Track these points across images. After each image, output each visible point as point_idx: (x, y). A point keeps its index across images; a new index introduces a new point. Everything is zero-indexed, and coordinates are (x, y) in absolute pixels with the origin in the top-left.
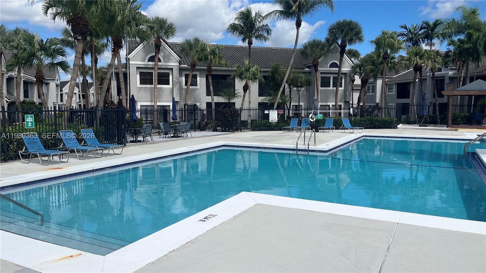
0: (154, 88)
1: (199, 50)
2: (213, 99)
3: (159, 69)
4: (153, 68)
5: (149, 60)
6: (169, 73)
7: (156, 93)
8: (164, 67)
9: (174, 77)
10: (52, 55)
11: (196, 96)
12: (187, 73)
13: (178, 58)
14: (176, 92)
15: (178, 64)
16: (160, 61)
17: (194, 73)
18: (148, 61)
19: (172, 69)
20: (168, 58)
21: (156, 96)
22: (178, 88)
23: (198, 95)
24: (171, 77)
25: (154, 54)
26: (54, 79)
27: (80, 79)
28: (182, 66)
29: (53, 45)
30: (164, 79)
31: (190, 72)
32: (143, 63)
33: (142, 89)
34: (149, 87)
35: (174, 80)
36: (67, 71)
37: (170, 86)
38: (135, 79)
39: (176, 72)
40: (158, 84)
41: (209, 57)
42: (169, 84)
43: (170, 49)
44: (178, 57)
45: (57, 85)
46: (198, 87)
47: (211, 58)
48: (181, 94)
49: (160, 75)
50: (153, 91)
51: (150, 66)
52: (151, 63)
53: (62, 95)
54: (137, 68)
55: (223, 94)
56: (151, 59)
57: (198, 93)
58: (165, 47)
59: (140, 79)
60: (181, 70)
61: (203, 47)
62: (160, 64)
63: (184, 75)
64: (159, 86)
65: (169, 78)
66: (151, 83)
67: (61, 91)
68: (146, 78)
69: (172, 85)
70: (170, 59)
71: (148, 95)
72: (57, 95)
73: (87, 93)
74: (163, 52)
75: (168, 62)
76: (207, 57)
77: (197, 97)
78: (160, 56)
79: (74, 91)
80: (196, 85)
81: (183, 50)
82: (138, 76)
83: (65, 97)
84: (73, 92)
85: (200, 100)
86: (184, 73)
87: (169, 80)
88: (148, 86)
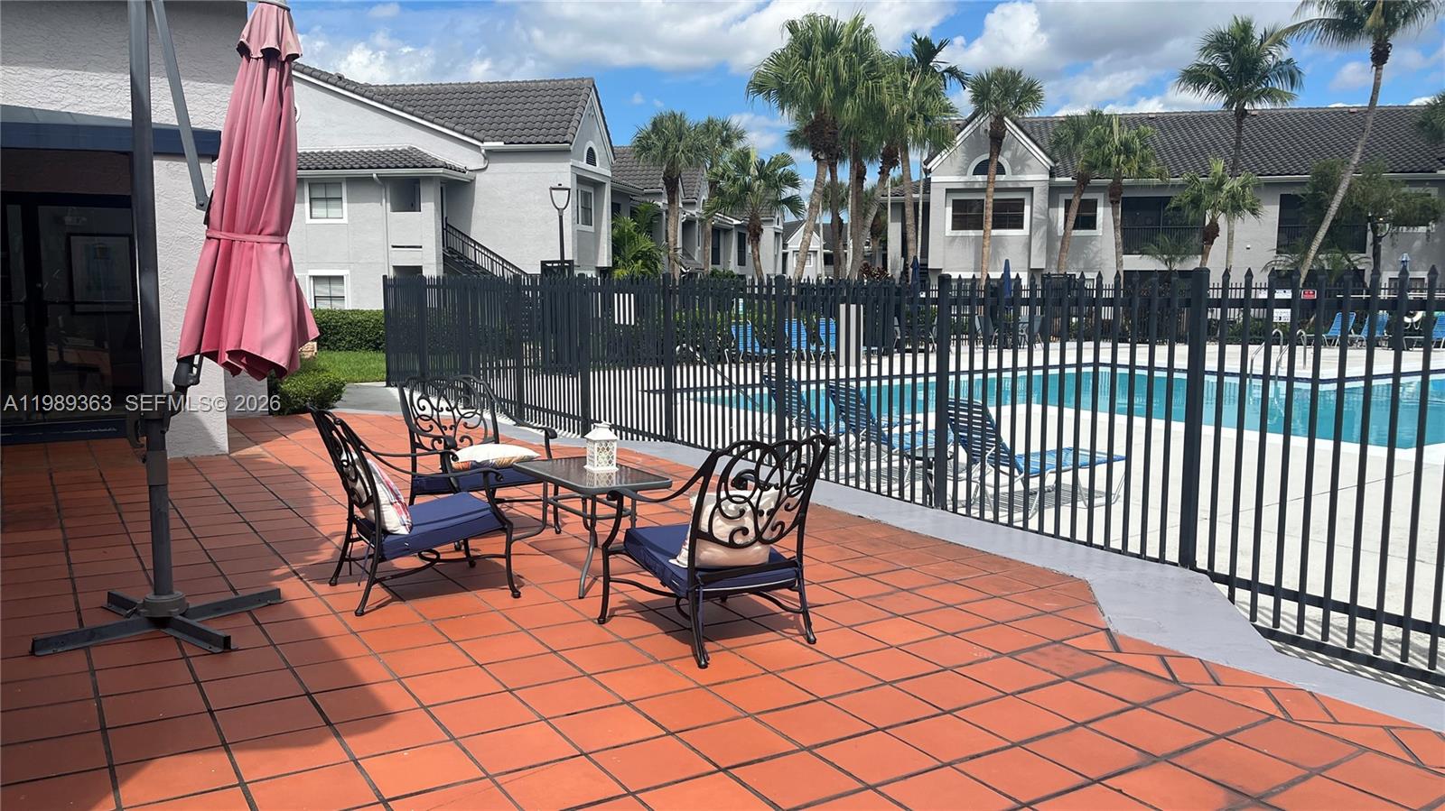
0: (984, 237)
1: (1092, 142)
2: (1122, 261)
3: (997, 190)
4: (983, 190)
5: (977, 171)
6: (1023, 200)
7: (987, 248)
8: (1010, 186)
9: (1034, 210)
10: (777, 187)
11: (1092, 255)
12: (1070, 196)
13: (1047, 162)
14: (1039, 245)
15: (1047, 177)
16: (1001, 170)
17: (1086, 196)
18: (974, 174)
19: (1031, 190)
20: (1020, 163)
21: (985, 258)
22: (1043, 234)
23: (1097, 252)
24: (1027, 209)
25: (986, 156)
26: (772, 220)
27: (826, 218)
28: (1057, 179)
29: (779, 168)
30: (1009, 215)
31: (1075, 196)
32: (963, 179)
33: (957, 240)
34: (973, 235)
35: (1034, 215)
36: (799, 214)
37: (1025, 231)
38: (942, 216)
39: (1040, 198)
40: (994, 228)
41: (1114, 160)
42: (1021, 227)
43: (1029, 141)
44: (1047, 159)
45: (777, 234)
46: (1099, 231)
47: (1118, 161)
48: (1049, 249)
49: (998, 205)
50: (979, 244)
51: (977, 186)
52: (980, 178)
53: (785, 255)
54: (948, 191)
55: (1154, 250)
56: (981, 169)
57: (1097, 247)
58: (1016, 136)
59: (954, 217)
60: (1054, 192)
61: (1100, 134)
62: (1002, 178)
63: (1062, 203)
64: (995, 232)
65: (1023, 211)
66: (979, 226)
67: (785, 246)
68: (966, 215)
69: (1028, 230)
70: (1029, 166)
71: (968, 255)
72: (776, 256)
73: (837, 251)
74: (1010, 150)
75: (1022, 172)
76: (1110, 160)
77: (1094, 258)
78: (1003, 159)
79: (811, 246)
80: (1094, 227)
81: (1058, 143)
82: (949, 210)
83: (792, 262)
84: (808, 248)
85: (1101, 264)
86: (1063, 197)
87: (1022, 217)
88: (971, 233)
